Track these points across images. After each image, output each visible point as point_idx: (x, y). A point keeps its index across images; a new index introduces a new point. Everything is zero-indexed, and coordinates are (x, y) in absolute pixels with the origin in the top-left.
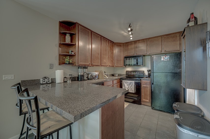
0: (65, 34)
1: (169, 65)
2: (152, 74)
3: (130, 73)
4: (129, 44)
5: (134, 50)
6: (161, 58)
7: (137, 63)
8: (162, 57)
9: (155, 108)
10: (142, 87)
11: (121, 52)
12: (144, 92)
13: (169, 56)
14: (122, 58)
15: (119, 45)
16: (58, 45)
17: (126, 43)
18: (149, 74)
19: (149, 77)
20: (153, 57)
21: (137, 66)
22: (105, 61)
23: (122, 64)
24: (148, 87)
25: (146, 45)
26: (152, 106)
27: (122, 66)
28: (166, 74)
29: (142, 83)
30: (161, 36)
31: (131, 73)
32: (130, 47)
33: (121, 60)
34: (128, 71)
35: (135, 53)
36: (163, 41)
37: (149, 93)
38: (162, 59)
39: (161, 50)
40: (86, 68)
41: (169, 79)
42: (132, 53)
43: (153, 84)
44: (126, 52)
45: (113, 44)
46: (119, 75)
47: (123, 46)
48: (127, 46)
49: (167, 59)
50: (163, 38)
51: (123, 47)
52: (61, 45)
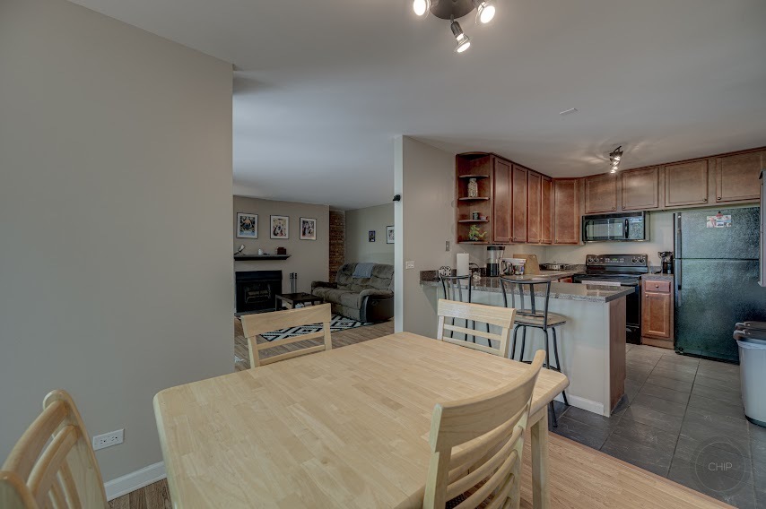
0: (467, 181)
1: (730, 240)
2: (677, 262)
3: (601, 261)
4: (599, 182)
5: (614, 197)
6: (706, 221)
7: (627, 234)
8: (708, 218)
9: (685, 351)
10: (643, 298)
11: (572, 202)
12: (651, 311)
13: (730, 216)
14: (576, 221)
15: (567, 183)
16: (455, 204)
17: (589, 177)
18: (664, 263)
19: (665, 271)
20: (680, 220)
21: (626, 241)
22: (534, 230)
23: (575, 236)
24: (662, 298)
25: (656, 182)
26: (678, 346)
27: (575, 240)
28: (722, 261)
29: (643, 286)
30: (706, 159)
31: (603, 261)
32: (601, 189)
33: (572, 226)
34: (593, 256)
35: (619, 206)
36: (711, 172)
37: (666, 312)
38: (709, 224)
39: (705, 197)
40: (501, 248)
41: (730, 274)
42: (608, 206)
43: (680, 288)
44: (588, 204)
45: (549, 182)
46: (562, 267)
47: (579, 187)
48: (593, 186)
49: (725, 224)
50: (712, 165)
51: (579, 190)
52: (460, 203)
